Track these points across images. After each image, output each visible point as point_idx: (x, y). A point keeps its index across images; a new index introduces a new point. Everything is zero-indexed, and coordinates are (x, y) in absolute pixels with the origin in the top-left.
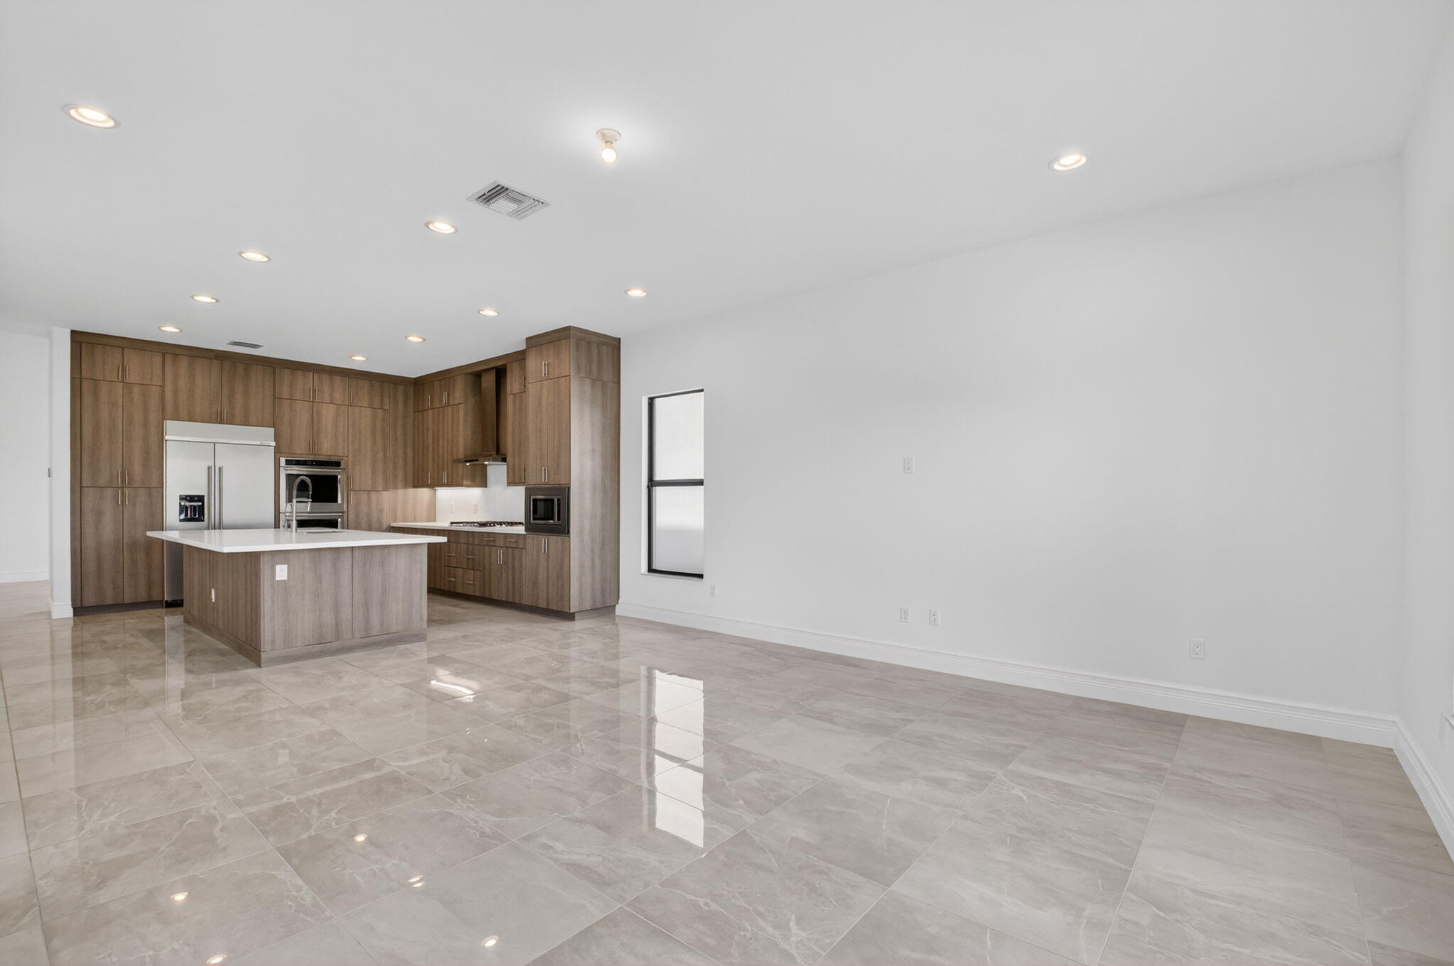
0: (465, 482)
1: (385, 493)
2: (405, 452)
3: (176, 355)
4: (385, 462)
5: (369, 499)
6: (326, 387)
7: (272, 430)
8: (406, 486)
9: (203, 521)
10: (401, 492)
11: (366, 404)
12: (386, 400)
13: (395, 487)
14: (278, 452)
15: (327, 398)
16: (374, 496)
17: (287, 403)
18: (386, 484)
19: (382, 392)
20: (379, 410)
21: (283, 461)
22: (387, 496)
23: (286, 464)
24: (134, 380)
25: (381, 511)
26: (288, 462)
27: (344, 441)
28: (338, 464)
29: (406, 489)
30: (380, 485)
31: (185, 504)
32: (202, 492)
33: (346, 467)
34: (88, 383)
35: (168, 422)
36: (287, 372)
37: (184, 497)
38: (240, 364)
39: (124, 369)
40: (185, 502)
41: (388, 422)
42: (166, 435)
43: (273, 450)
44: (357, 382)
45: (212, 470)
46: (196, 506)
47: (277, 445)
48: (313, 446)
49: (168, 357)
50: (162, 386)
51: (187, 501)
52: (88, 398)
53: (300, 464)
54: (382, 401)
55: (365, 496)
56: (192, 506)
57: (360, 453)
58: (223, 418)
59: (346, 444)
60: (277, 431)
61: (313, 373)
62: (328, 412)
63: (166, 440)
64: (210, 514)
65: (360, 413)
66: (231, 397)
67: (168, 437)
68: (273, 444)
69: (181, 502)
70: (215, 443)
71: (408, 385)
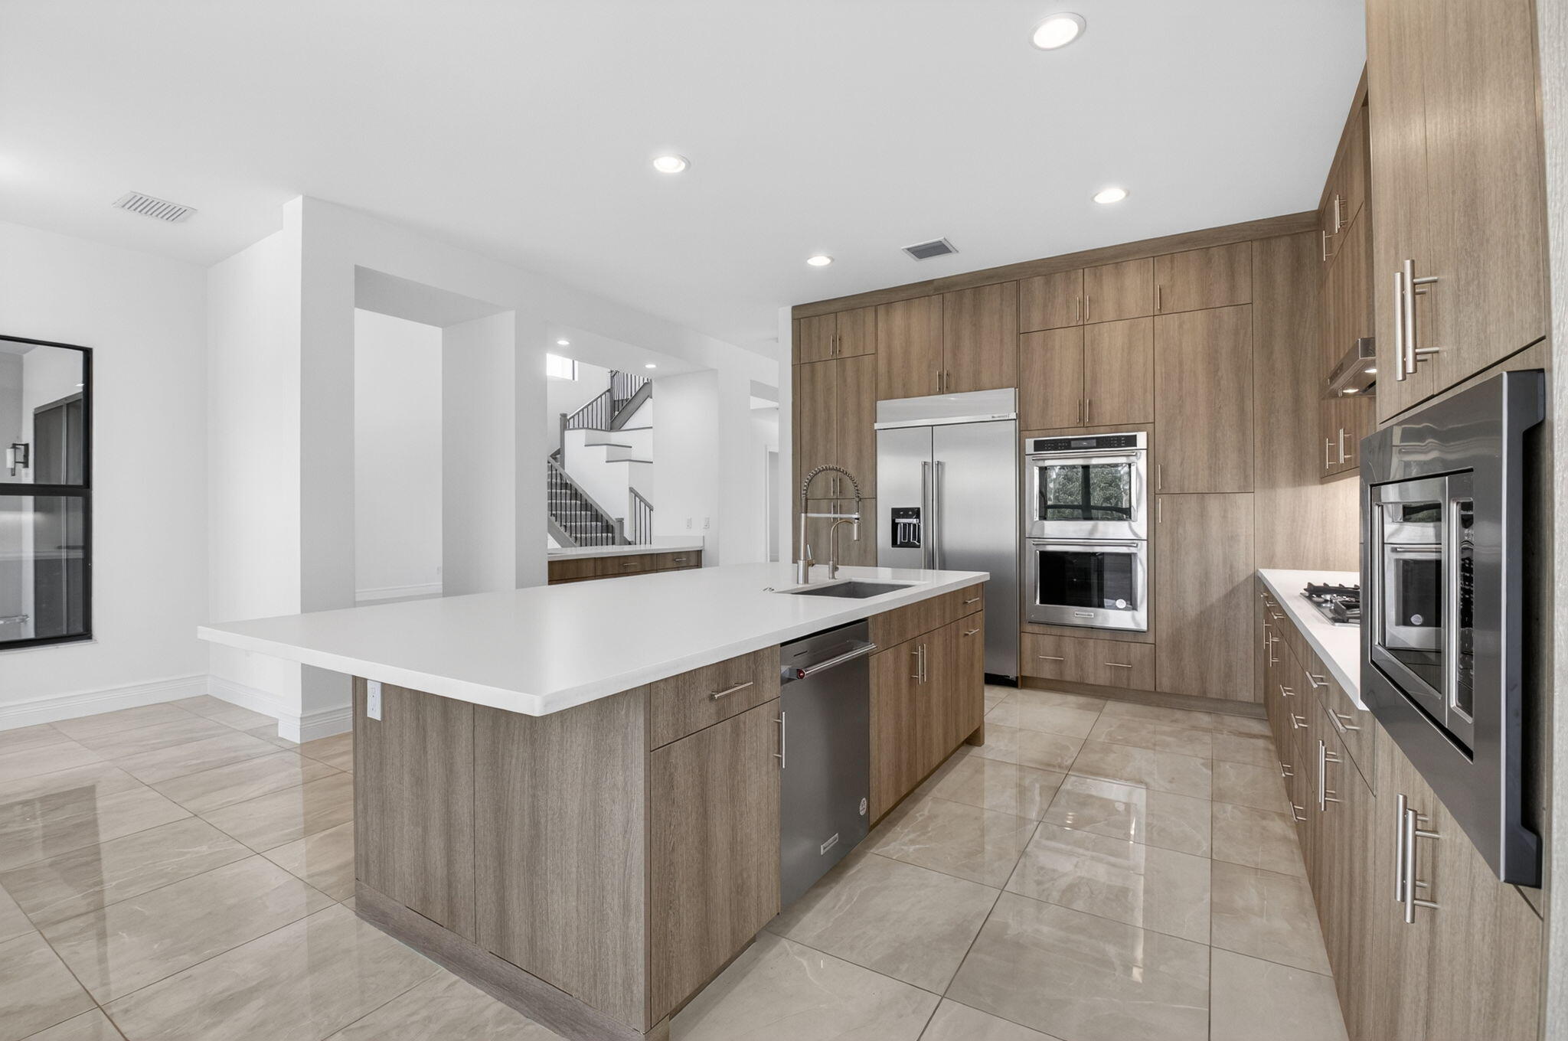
1: (1244, 500)
2: (1297, 400)
3: (889, 304)
4: (1242, 426)
5: (1203, 514)
6: (1109, 290)
7: (1009, 395)
8: (1299, 478)
9: (919, 547)
10: (1285, 496)
11: (1194, 302)
12: (1244, 283)
13: (1271, 483)
14: (1022, 431)
15: (1109, 309)
16: (1214, 505)
17: (1037, 338)
18: (1246, 477)
19: (1231, 266)
20: (1226, 310)
21: (1030, 443)
23: (1035, 450)
24: (847, 352)
25: (1232, 539)
26: (1039, 446)
27: (1145, 391)
28: (1131, 441)
29: (1299, 485)
30: (1229, 479)
31: (898, 524)
32: (917, 503)
33: (1151, 444)
34: (806, 369)
35: (881, 405)
36: (1038, 282)
37: (897, 513)
38: (968, 291)
39: (838, 340)
40: (897, 521)
41: (1250, 332)
42: (876, 422)
43: (1011, 428)
44: (1172, 261)
45: (929, 469)
46: (910, 524)
47: (1019, 416)
48: (1086, 411)
49: (881, 311)
50: (876, 354)
51: (900, 518)
52: (806, 387)
53: (1061, 447)
54: (1233, 288)
55: (1191, 504)
56: (905, 524)
57: (1180, 412)
58: (946, 385)
59: (1150, 398)
60: (1019, 392)
61: (1083, 269)
62: (1112, 338)
63: (876, 430)
64: (928, 536)
65: (1181, 326)
66: (956, 349)
67: (877, 426)
68: (1013, 416)
69: (893, 521)
70: (932, 426)
71: (1302, 233)
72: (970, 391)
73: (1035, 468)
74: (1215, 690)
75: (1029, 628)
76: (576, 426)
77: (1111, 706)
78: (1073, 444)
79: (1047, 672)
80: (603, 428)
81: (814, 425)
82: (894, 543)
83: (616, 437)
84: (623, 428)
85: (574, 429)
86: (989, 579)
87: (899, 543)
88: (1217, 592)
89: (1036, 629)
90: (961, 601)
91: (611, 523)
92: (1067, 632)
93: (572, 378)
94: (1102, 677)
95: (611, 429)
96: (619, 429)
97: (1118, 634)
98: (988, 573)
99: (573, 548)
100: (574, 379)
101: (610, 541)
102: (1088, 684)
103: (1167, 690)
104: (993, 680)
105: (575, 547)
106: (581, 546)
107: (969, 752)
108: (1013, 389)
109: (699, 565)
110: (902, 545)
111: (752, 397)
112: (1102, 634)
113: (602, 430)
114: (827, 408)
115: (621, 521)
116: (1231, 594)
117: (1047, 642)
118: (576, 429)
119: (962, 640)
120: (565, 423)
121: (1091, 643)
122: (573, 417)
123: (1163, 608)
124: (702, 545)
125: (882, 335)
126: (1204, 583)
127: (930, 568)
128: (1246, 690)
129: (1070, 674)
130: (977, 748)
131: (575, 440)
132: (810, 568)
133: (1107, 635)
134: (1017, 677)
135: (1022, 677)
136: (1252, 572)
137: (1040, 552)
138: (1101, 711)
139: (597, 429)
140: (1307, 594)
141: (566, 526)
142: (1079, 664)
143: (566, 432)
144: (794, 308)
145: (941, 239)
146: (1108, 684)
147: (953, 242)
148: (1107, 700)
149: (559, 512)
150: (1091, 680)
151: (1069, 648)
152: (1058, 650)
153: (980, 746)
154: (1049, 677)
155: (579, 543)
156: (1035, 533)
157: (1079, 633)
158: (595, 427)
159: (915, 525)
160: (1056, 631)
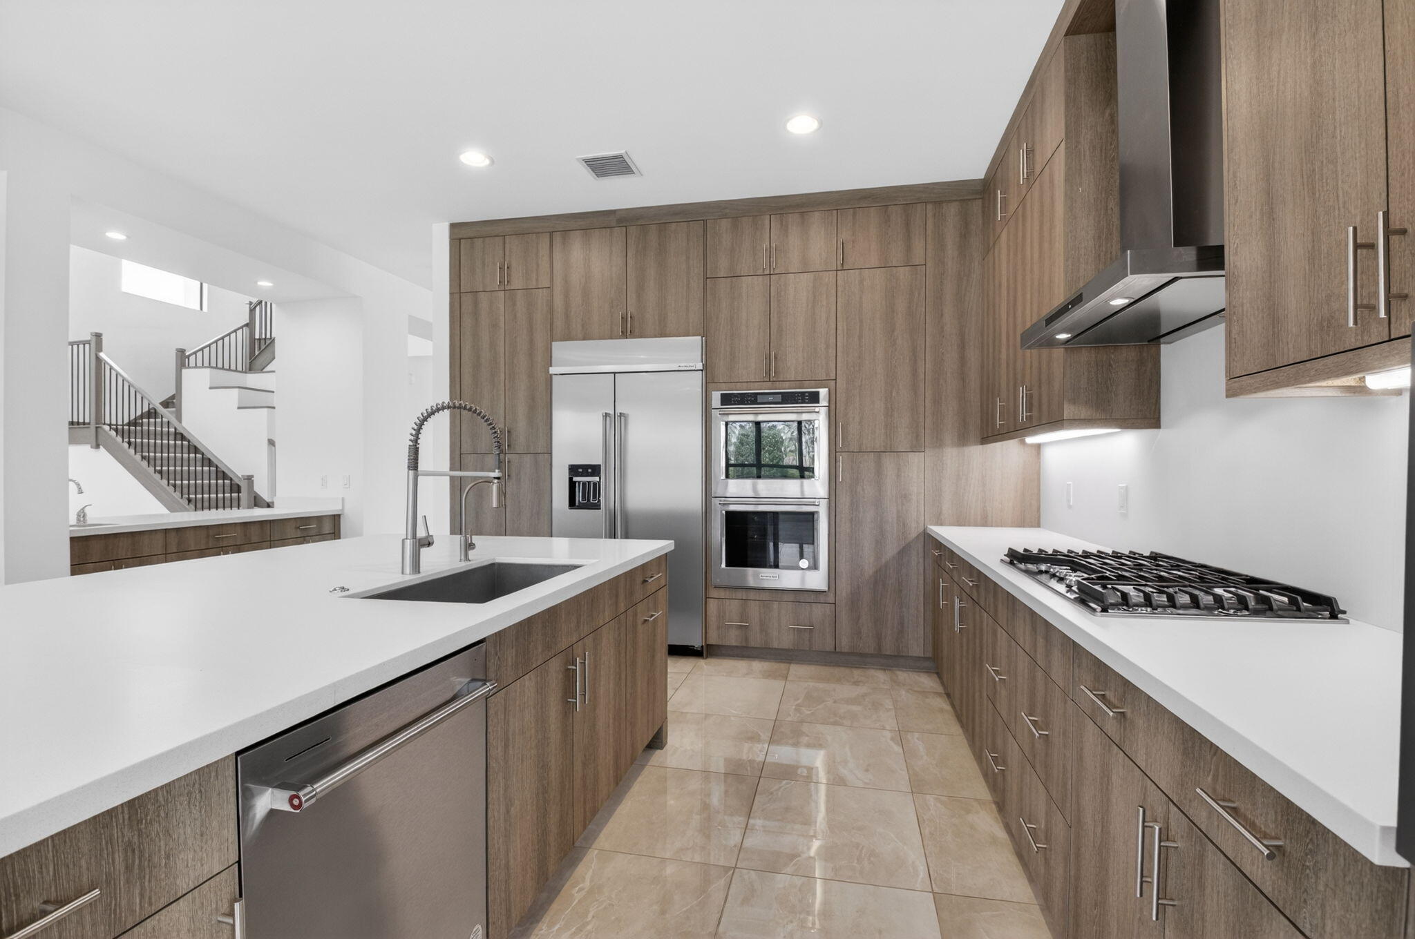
0: (1069, 411)
1: (915, 459)
3: (566, 232)
4: (914, 388)
5: (879, 472)
6: (794, 240)
7: (694, 343)
8: (963, 439)
9: (599, 508)
10: (951, 454)
11: (874, 260)
12: (918, 245)
13: (939, 443)
14: (709, 381)
15: (794, 261)
16: (889, 463)
17: (723, 285)
18: (918, 437)
19: (907, 225)
20: (902, 269)
21: (716, 397)
22: (916, 467)
23: (721, 405)
24: (517, 283)
25: (904, 497)
26: (727, 400)
27: (827, 347)
28: (814, 398)
29: (963, 446)
30: (903, 439)
31: (575, 482)
32: (597, 460)
33: (833, 402)
34: (467, 300)
35: (556, 346)
36: (725, 224)
37: (574, 470)
38: (654, 227)
39: (505, 270)
40: (575, 479)
41: (923, 295)
42: (551, 366)
43: (696, 380)
44: (854, 214)
45: (611, 421)
46: (589, 482)
47: (705, 368)
48: (771, 365)
49: (557, 238)
50: (550, 288)
51: (577, 476)
52: (468, 321)
53: (747, 401)
54: (909, 248)
55: (868, 463)
56: (584, 484)
57: (860, 370)
58: (629, 328)
59: (832, 351)
60: (706, 342)
61: (770, 216)
62: (798, 289)
63: (551, 375)
64: (608, 497)
65: (861, 282)
66: (641, 288)
67: (552, 370)
68: (700, 366)
69: (571, 479)
70: (615, 373)
71: (969, 200)
72: (656, 337)
73: (722, 423)
74: (888, 648)
75: (714, 593)
76: (199, 364)
77: (796, 670)
78: (760, 399)
79: (733, 639)
80: (240, 368)
81: (477, 367)
82: (572, 503)
83: (253, 379)
84: (265, 370)
85: (196, 367)
86: (673, 548)
87: (577, 504)
88: (891, 551)
89: (722, 594)
90: (639, 580)
91: (236, 481)
92: (752, 595)
93: (199, 308)
94: (784, 640)
95: (250, 370)
96: (262, 370)
97: (799, 595)
98: (673, 541)
99: (186, 513)
100: (201, 309)
101: (235, 503)
102: (772, 649)
103: (846, 650)
104: (679, 651)
105: (188, 510)
106: (196, 509)
107: (648, 761)
108: (700, 337)
109: (336, 534)
110: (582, 507)
111: (410, 336)
112: (786, 597)
113: (236, 370)
114: (493, 345)
115: (249, 479)
116: (903, 552)
117: (733, 607)
118: (199, 367)
119: (640, 628)
120: (182, 358)
121: (775, 605)
122: (195, 353)
123: (843, 567)
124: (341, 508)
125: (558, 266)
126: (879, 543)
127: (610, 537)
128: (916, 646)
129: (756, 640)
130: (658, 752)
131: (196, 381)
132: (424, 551)
133: (791, 597)
134: (702, 646)
135: (707, 645)
136: (921, 530)
137: (727, 512)
138: (785, 678)
139: (229, 369)
140: (1008, 559)
141: (175, 486)
142: (764, 629)
143: (184, 371)
144: (454, 227)
145: (622, 152)
146: (791, 647)
147: (637, 159)
148: (790, 663)
149: (165, 468)
150: (775, 645)
151: (754, 611)
152: (744, 616)
153: (662, 748)
154: (734, 644)
155: (192, 506)
156: (720, 493)
157: (764, 596)
158: (226, 366)
159: (595, 484)
160: (740, 594)
